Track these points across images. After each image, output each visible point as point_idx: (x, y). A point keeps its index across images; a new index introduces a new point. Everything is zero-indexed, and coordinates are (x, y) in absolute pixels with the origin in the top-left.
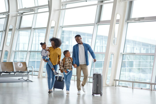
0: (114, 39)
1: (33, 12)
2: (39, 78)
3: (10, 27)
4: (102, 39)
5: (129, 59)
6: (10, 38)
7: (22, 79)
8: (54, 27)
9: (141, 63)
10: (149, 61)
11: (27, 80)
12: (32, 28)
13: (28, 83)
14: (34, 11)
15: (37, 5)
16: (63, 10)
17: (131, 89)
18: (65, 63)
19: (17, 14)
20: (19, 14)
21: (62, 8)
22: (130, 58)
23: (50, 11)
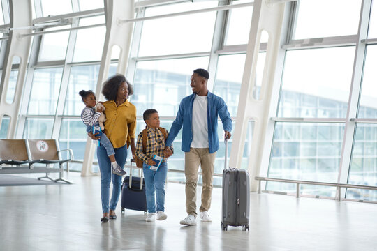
0: (254, 88)
1: (69, 27)
2: (83, 176)
3: (14, 59)
4: (226, 89)
5: (290, 137)
6: (15, 87)
7: (47, 177)
8: (117, 60)
9: (318, 147)
10: (337, 141)
11: (57, 180)
12: (66, 62)
13: (60, 187)
14: (71, 24)
15: (76, 10)
16: (137, 22)
17: (295, 198)
18: (148, 144)
19: (30, 30)
20: (35, 29)
21: (135, 18)
22: (291, 134)
23: (108, 24)
